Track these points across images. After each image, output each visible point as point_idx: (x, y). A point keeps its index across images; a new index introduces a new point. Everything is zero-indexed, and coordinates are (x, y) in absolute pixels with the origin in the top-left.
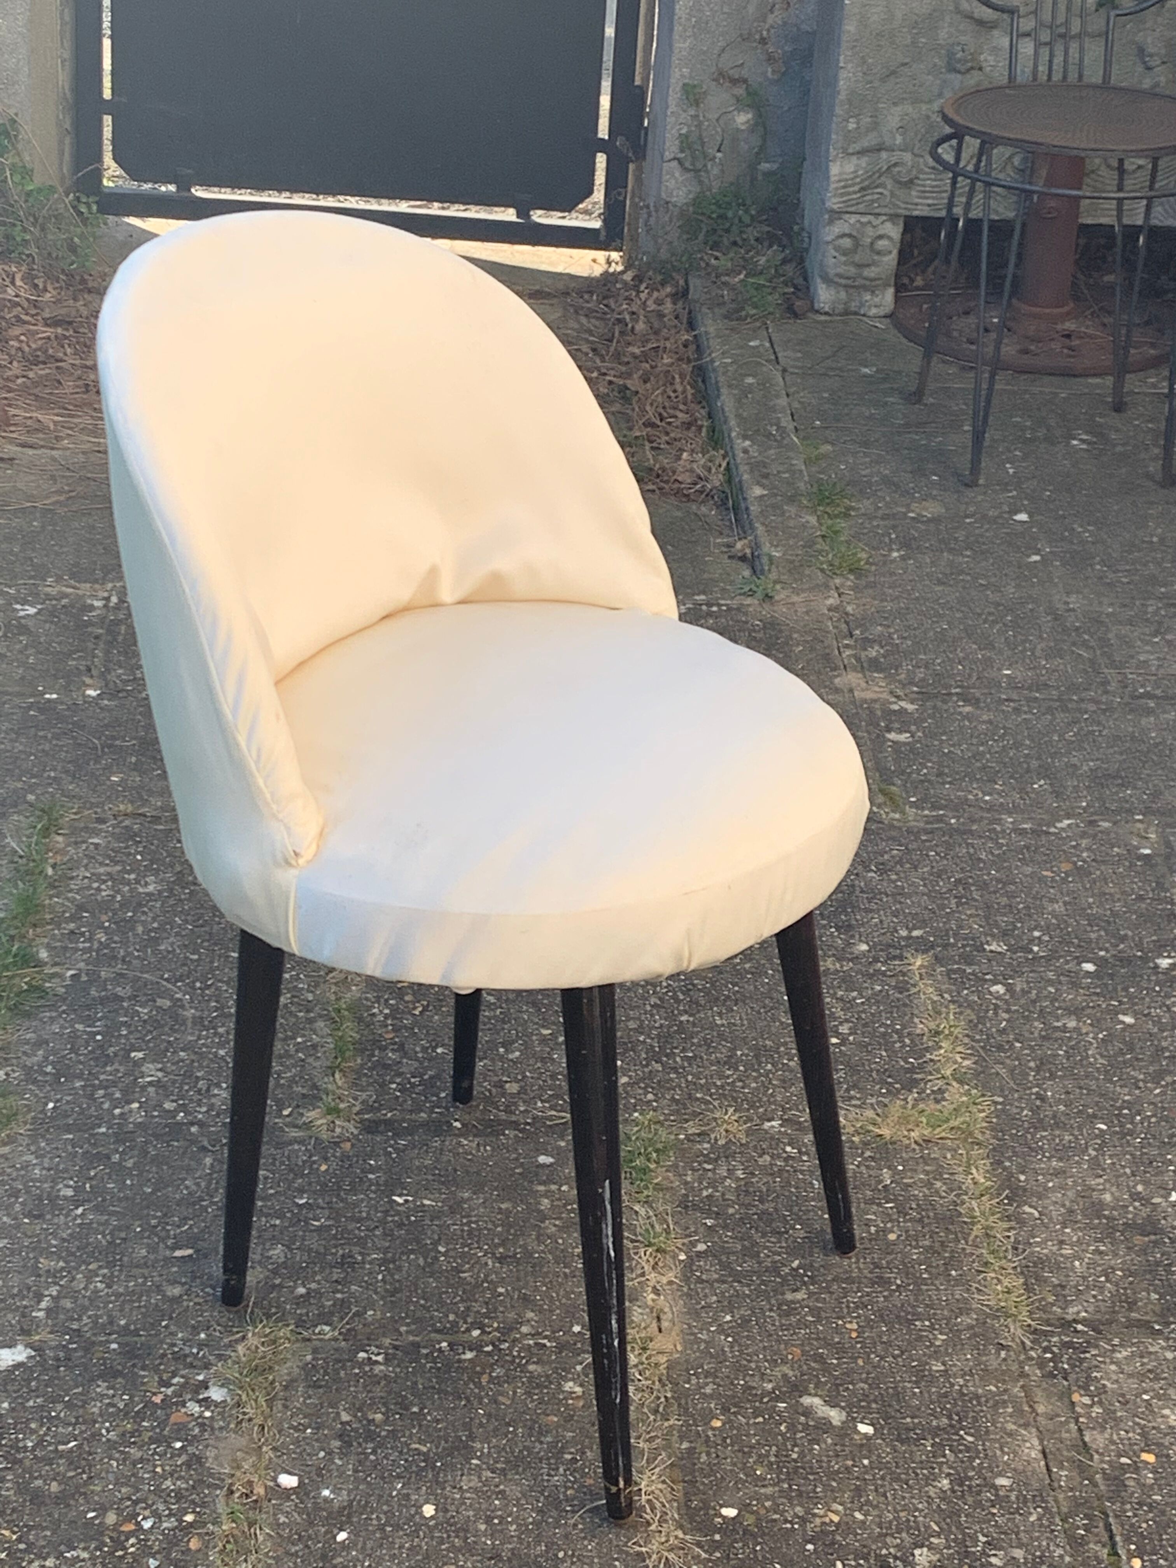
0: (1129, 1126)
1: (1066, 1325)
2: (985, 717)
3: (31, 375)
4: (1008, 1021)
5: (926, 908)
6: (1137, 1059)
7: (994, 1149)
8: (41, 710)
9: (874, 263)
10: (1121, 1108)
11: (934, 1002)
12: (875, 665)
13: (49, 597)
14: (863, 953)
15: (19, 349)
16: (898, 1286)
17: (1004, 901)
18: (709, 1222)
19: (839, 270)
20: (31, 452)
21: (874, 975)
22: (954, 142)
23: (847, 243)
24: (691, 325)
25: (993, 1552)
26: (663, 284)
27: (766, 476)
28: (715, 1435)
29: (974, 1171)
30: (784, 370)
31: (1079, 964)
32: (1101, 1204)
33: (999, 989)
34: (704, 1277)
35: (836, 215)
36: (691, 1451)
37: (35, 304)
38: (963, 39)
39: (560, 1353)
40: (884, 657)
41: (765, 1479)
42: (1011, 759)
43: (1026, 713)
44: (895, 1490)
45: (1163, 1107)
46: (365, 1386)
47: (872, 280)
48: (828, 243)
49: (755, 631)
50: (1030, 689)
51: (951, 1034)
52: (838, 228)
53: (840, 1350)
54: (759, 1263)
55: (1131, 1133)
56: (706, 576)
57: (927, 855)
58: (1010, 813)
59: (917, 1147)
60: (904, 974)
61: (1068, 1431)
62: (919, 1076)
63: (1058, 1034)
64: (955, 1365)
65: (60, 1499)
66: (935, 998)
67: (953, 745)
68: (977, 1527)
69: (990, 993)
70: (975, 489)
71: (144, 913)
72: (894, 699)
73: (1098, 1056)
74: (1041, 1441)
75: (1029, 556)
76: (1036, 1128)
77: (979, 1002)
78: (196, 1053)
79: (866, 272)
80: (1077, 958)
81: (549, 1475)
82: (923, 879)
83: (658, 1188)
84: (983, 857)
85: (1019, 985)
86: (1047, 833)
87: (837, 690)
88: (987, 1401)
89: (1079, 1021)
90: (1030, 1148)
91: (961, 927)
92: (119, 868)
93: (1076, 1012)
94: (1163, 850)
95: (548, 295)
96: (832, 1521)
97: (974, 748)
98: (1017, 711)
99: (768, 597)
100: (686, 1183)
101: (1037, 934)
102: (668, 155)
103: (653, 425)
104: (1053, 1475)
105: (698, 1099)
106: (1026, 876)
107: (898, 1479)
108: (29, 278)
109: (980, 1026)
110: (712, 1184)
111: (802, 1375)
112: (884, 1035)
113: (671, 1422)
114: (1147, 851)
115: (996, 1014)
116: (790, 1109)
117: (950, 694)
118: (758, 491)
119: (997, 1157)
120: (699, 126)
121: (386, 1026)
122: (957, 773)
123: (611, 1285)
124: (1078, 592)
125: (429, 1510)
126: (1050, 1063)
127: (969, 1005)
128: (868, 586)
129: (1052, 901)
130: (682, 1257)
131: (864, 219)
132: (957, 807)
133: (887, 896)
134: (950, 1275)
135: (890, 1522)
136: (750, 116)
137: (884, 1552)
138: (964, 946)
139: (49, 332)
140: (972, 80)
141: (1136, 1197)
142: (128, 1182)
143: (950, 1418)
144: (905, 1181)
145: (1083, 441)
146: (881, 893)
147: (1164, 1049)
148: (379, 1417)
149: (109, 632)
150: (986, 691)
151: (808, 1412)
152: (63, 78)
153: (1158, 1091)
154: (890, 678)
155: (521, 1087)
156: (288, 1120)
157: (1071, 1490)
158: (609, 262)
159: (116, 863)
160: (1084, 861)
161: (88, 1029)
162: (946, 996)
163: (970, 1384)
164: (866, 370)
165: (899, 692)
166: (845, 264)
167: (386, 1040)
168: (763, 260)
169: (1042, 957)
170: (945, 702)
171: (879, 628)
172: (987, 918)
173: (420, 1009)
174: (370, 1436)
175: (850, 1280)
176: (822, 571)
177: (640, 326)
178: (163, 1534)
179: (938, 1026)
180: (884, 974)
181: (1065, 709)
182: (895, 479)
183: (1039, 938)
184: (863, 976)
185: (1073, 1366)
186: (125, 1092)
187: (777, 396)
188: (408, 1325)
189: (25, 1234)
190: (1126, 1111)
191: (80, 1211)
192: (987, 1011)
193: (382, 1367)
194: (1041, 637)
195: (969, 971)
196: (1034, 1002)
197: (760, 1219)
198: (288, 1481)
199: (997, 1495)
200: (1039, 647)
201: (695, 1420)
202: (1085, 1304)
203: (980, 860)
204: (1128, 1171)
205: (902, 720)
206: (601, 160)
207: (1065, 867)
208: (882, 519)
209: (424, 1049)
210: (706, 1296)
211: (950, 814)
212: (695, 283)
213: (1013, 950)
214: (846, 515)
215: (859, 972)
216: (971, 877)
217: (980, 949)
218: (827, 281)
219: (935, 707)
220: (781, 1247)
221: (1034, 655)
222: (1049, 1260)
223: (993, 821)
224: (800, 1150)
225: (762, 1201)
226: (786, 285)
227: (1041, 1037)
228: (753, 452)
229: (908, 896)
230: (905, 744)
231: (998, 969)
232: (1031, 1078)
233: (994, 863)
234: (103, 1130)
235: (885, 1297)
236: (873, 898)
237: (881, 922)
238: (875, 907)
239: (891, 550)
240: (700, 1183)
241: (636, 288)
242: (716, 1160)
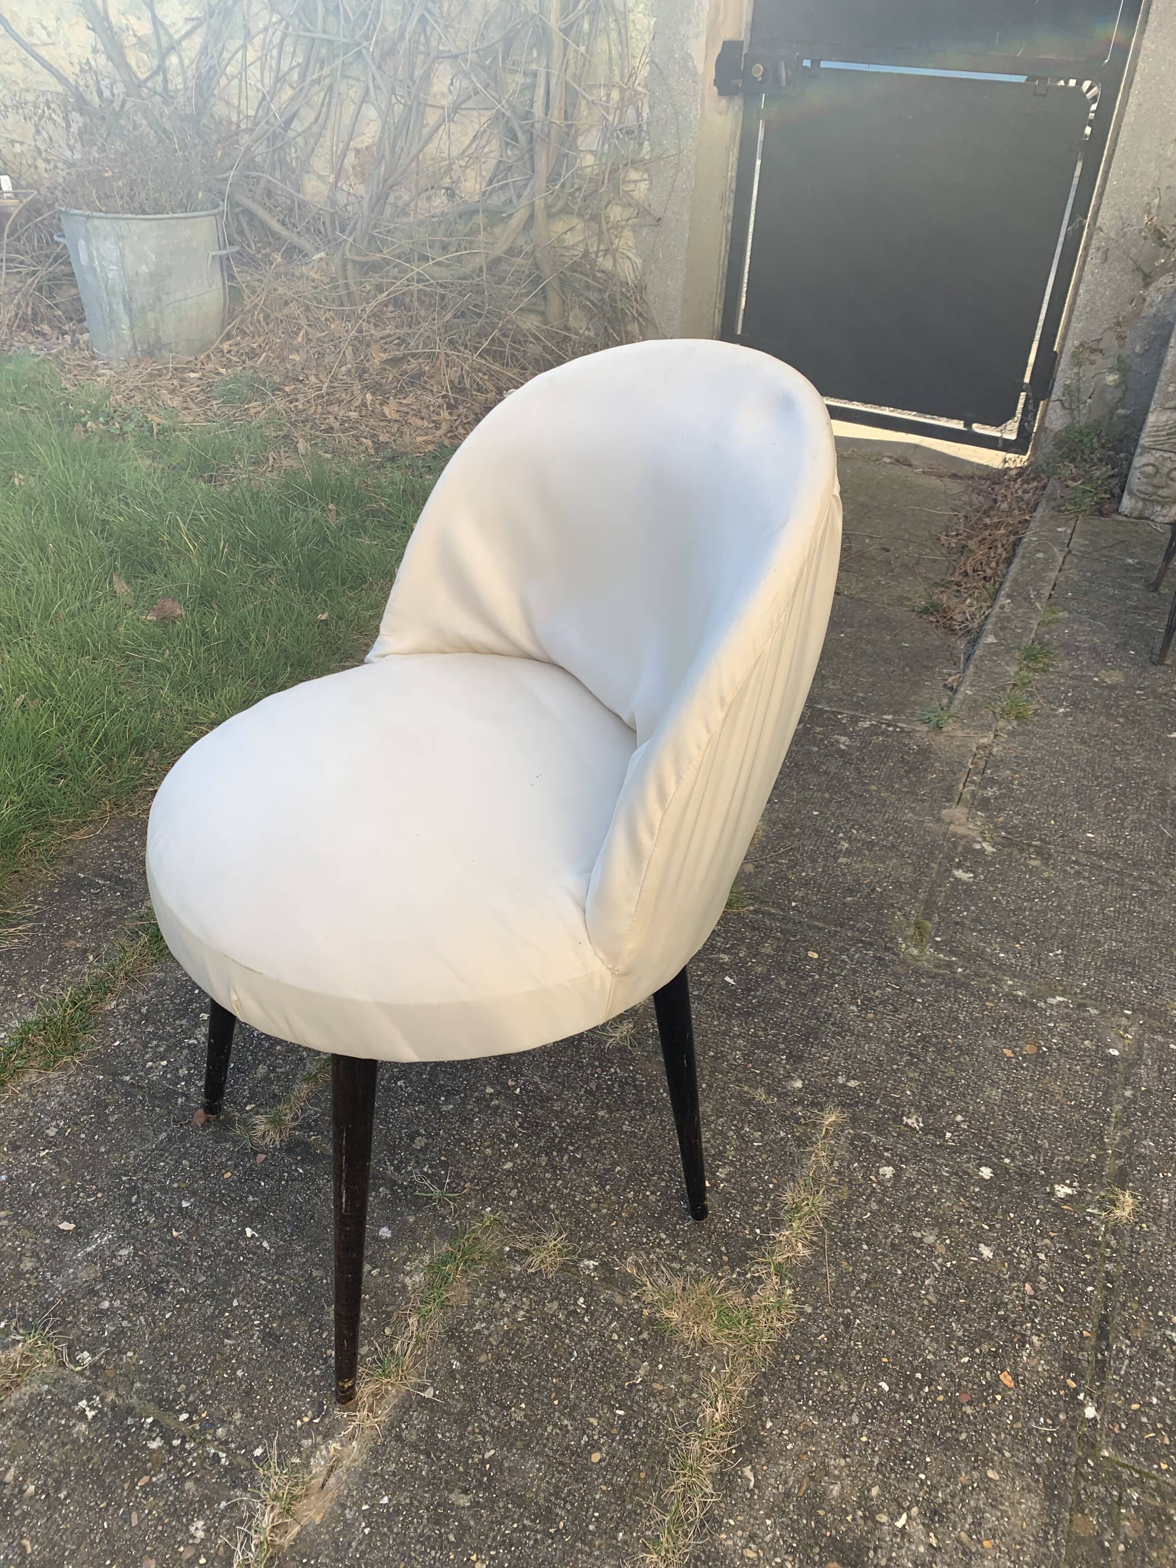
0: (911, 1396)
2: (1046, 875)
4: (873, 1213)
5: (878, 1059)
6: (968, 1309)
7: (764, 1375)
9: (1167, 486)
10: (915, 1370)
11: (821, 1167)
12: (984, 804)
14: (794, 1091)
16: (558, 1530)
17: (951, 1072)
18: (456, 1364)
19: (1142, 488)
21: (787, 1118)
23: (1150, 470)
24: (1033, 510)
26: (1034, 479)
27: (1003, 629)
30: (1070, 552)
31: (979, 1166)
32: (823, 1496)
33: (888, 1171)
34: (405, 1434)
35: (1148, 450)
39: (224, 1476)
40: (996, 798)
42: (1045, 920)
43: (1084, 878)
45: (960, 1384)
46: (54, 1443)
47: (1164, 498)
48: (1137, 468)
49: (909, 754)
50: (1100, 856)
51: (810, 1213)
52: (1146, 459)
54: (461, 1437)
55: (908, 1408)
56: (915, 698)
57: (914, 1001)
58: (1013, 976)
59: (692, 1345)
60: (815, 1125)
62: (753, 1254)
63: (908, 1247)
66: (824, 1164)
67: (1003, 895)
69: (877, 1174)
70: (1158, 667)
72: (980, 839)
73: (931, 1290)
76: (820, 1361)
77: (861, 1181)
79: (1160, 492)
80: (980, 1158)
82: (894, 1026)
83: (445, 1303)
84: (961, 1017)
85: (910, 1171)
86: (1034, 1006)
87: (939, 820)
89: (938, 1238)
90: (799, 1387)
91: (895, 1089)
93: (941, 1224)
94: (1133, 1055)
97: (1019, 901)
98: (1077, 874)
99: (938, 727)
100: (471, 1306)
101: (959, 1118)
102: (1054, 398)
105: (549, 1210)
106: (986, 1049)
109: (844, 1212)
110: (491, 1319)
112: (753, 1191)
114: (1115, 1053)
115: (868, 1200)
117: (1030, 845)
118: (991, 639)
119: (760, 1387)
120: (1080, 380)
122: (991, 923)
126: (882, 1281)
127: (850, 1182)
128: (1023, 733)
129: (993, 1084)
131: (1167, 455)
132: (970, 957)
133: (853, 1034)
134: (616, 1538)
136: (1116, 377)
138: (885, 1112)
141: (864, 1500)
144: (655, 1385)
146: (849, 1030)
147: (1001, 1305)
148: (31, 1489)
150: (1061, 850)
153: (966, 1359)
154: (990, 819)
155: (426, 1144)
156: (244, 1116)
160: (1050, 1049)
162: (836, 1164)
164: (1131, 561)
165: (989, 834)
166: (1146, 484)
168: (1098, 473)
169: (950, 1147)
170: (1022, 851)
171: (1008, 772)
172: (924, 1087)
175: (520, 1501)
176: (994, 713)
177: (1004, 506)
179: (803, 1200)
180: (797, 1120)
181: (1121, 884)
182: (1100, 649)
183: (958, 1123)
184: (778, 1116)
187: (1052, 570)
188: (144, 1382)
190: (919, 1375)
191: (44, 1153)
192: (863, 1194)
193: (83, 1427)
194: (1138, 809)
195: (874, 1141)
197: (499, 1380)
200: (1130, 818)
203: (956, 1019)
204: (876, 1460)
205: (975, 860)
206: (1023, 397)
207: (1029, 1049)
208: (1072, 678)
210: (388, 1460)
211: (961, 963)
212: (1053, 483)
213: (926, 1131)
214: (1044, 671)
215: (777, 1111)
216: (936, 1037)
217: (897, 1119)
218: (1131, 494)
219: (1010, 855)
220: (492, 1426)
221: (1122, 824)
222: (724, 1557)
223: (993, 980)
224: (588, 1307)
225: (515, 1358)
226: (1105, 493)
227: (893, 1245)
228: (1007, 610)
229: (869, 1040)
230: (965, 883)
231: (901, 1148)
232: (853, 1293)
233: (967, 1026)
234: (128, 1078)
235: (536, 1540)
236: (839, 1034)
237: (829, 1062)
238: (835, 1044)
239: (1061, 706)
240: (482, 1312)
241: (1015, 480)
242: (514, 1289)
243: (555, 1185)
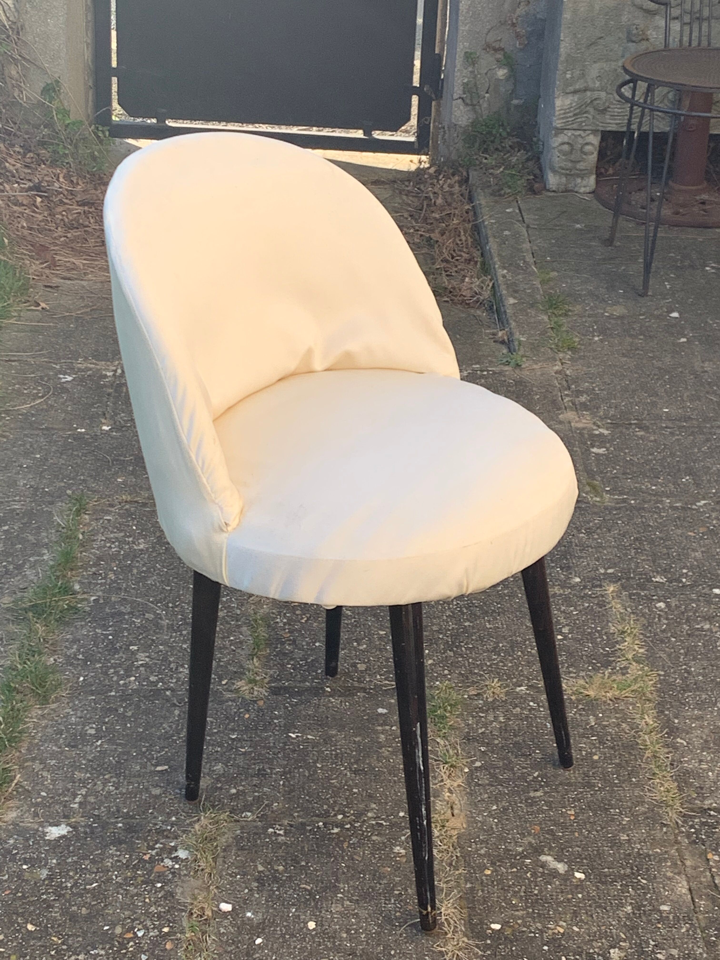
1: (704, 811)
2: (652, 438)
3: (69, 235)
4: (667, 624)
5: (616, 556)
7: (659, 704)
8: (75, 439)
9: (583, 160)
11: (621, 613)
12: (584, 406)
13: (80, 370)
14: (577, 583)
15: (62, 220)
16: (599, 788)
17: (664, 551)
18: (483, 749)
19: (562, 165)
20: (69, 282)
21: (583, 597)
22: (631, 85)
23: (566, 147)
24: (471, 200)
25: (659, 951)
26: (453, 175)
27: (516, 291)
28: (487, 879)
29: (646, 717)
30: (528, 227)
31: (711, 589)
33: (662, 605)
34: (480, 782)
35: (560, 131)
36: (472, 889)
37: (71, 192)
38: (637, 22)
39: (392, 829)
40: (590, 401)
41: (518, 906)
42: (668, 463)
43: (678, 435)
44: (598, 913)
46: (272, 849)
47: (581, 170)
48: (554, 148)
49: (509, 386)
50: (679, 420)
51: (632, 632)
52: (562, 138)
53: (564, 827)
54: (514, 774)
56: (480, 353)
57: (617, 523)
58: (668, 497)
59: (611, 702)
60: (602, 596)
61: (705, 877)
62: (613, 659)
63: (697, 633)
64: (634, 836)
65: (89, 918)
66: (622, 611)
67: (633, 456)
68: (649, 936)
69: (656, 608)
70: (645, 298)
71: (137, 561)
72: (595, 428)
74: (688, 882)
75: (679, 339)
76: (684, 690)
77: (649, 613)
78: (169, 646)
79: (578, 166)
80: (709, 585)
81: (385, 904)
82: (614, 538)
83: (452, 728)
84: (651, 524)
85: (674, 602)
86: (691, 509)
87: (561, 422)
88: (655, 859)
89: (711, 624)
90: (681, 703)
91: (637, 567)
92: (122, 534)
93: (709, 619)
95: (383, 183)
96: (559, 932)
97: (645, 457)
98: (672, 434)
99: (518, 366)
100: (468, 725)
101: (685, 571)
102: (455, 96)
103: (447, 261)
104: (697, 905)
105: (475, 673)
106: (678, 536)
107: (600, 907)
108: (67, 177)
109: (650, 628)
110: (485, 725)
111: (541, 842)
112: (589, 633)
113: (460, 871)
115: (659, 620)
116: (533, 679)
117: (631, 424)
119: (660, 708)
120: (475, 77)
121: (285, 629)
122: (635, 473)
123: (421, 787)
124: (710, 361)
125: (312, 925)
126: (693, 650)
127: (643, 615)
128: (580, 358)
129: (694, 550)
130: (466, 770)
131: (577, 133)
132: (636, 493)
133: (592, 548)
134: (632, 781)
135: (595, 933)
136: (506, 71)
137: (591, 951)
138: (639, 579)
139: (80, 209)
140: (643, 46)
142: (129, 725)
143: (632, 869)
144: (604, 723)
145: (713, 268)
146: (588, 547)
148: (281, 868)
149: (116, 391)
150: (653, 422)
151: (544, 865)
152: (88, 54)
154: (594, 415)
155: (367, 666)
156: (225, 687)
157: (707, 913)
158: (420, 162)
159: (121, 531)
160: (714, 526)
161: (105, 632)
162: (629, 609)
163: (644, 848)
164: (578, 226)
165: (599, 423)
166: (565, 160)
167: (284, 638)
168: (514, 160)
169: (688, 585)
170: (627, 429)
171: (587, 384)
172: (654, 562)
173: (306, 619)
174: (276, 880)
175: (570, 784)
176: (551, 349)
177: (440, 201)
178: (150, 940)
179: (624, 628)
180: (590, 596)
181: (702, 433)
182: (597, 293)
183: (686, 573)
184: (577, 597)
185: (708, 837)
186: (126, 670)
187: (523, 243)
188: (298, 812)
189: (65, 757)
191: (99, 743)
192: (654, 618)
193: (283, 838)
194: (687, 388)
195: (643, 594)
196: (683, 613)
197: (514, 747)
198: (226, 907)
199: (661, 916)
200: (685, 395)
201: (474, 870)
202: (716, 799)
203: (649, 526)
205: (601, 441)
206: (415, 100)
207: (702, 530)
208: (589, 317)
209: (308, 644)
210: (481, 794)
211: (631, 498)
212: (473, 175)
213: (670, 581)
214: (566, 315)
215: (575, 595)
216: (644, 537)
217: (649, 580)
218: (554, 171)
219: (621, 432)
220: (527, 764)
221: (682, 399)
222: (693, 771)
223: (657, 502)
224: (538, 704)
225: (515, 736)
226: (529, 174)
227: (688, 634)
228: (509, 277)
229: (605, 548)
230: (603, 455)
231: (661, 593)
232: (681, 660)
233: (658, 528)
234: (113, 693)
235: (591, 794)
236: (583, 550)
237: (588, 564)
238: (585, 555)
239: (594, 336)
240: (477, 725)
241: (437, 178)
242: (487, 711)
243: (469, 662)
